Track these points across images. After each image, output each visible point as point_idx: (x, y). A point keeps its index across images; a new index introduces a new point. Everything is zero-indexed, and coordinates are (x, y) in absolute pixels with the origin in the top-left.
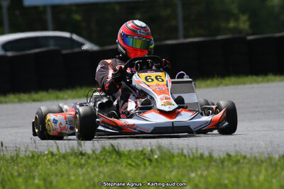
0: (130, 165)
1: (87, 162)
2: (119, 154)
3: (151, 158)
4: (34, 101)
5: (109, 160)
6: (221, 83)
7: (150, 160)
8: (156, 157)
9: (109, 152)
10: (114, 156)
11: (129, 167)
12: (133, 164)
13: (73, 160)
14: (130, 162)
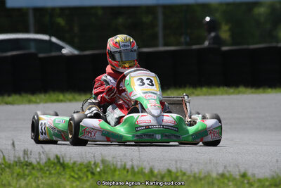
0: (73, 177)
1: (30, 173)
2: (63, 166)
3: (94, 171)
4: (7, 103)
5: (53, 171)
6: (193, 93)
7: (93, 173)
8: (98, 170)
9: (54, 163)
10: (58, 168)
11: (72, 179)
12: (76, 176)
13: (17, 170)
14: (73, 174)
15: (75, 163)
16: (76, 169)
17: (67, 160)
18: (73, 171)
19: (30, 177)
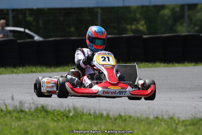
15: (55, 110)
16: (55, 114)
17: (49, 108)
18: (54, 115)
19: (24, 120)
